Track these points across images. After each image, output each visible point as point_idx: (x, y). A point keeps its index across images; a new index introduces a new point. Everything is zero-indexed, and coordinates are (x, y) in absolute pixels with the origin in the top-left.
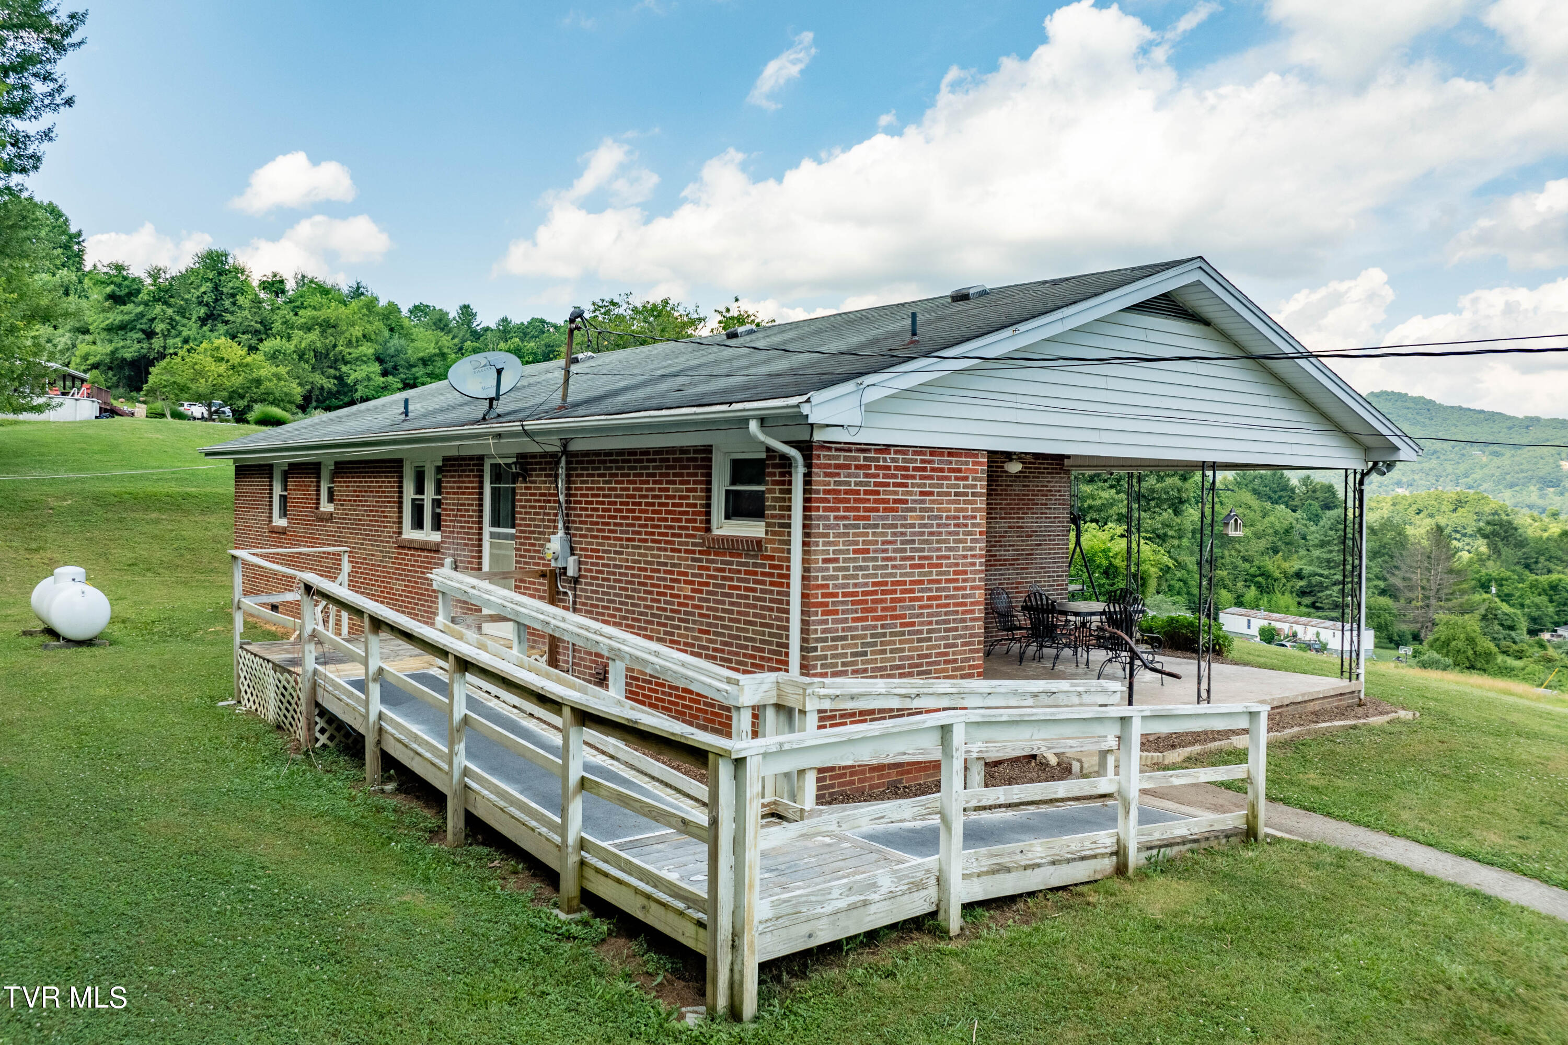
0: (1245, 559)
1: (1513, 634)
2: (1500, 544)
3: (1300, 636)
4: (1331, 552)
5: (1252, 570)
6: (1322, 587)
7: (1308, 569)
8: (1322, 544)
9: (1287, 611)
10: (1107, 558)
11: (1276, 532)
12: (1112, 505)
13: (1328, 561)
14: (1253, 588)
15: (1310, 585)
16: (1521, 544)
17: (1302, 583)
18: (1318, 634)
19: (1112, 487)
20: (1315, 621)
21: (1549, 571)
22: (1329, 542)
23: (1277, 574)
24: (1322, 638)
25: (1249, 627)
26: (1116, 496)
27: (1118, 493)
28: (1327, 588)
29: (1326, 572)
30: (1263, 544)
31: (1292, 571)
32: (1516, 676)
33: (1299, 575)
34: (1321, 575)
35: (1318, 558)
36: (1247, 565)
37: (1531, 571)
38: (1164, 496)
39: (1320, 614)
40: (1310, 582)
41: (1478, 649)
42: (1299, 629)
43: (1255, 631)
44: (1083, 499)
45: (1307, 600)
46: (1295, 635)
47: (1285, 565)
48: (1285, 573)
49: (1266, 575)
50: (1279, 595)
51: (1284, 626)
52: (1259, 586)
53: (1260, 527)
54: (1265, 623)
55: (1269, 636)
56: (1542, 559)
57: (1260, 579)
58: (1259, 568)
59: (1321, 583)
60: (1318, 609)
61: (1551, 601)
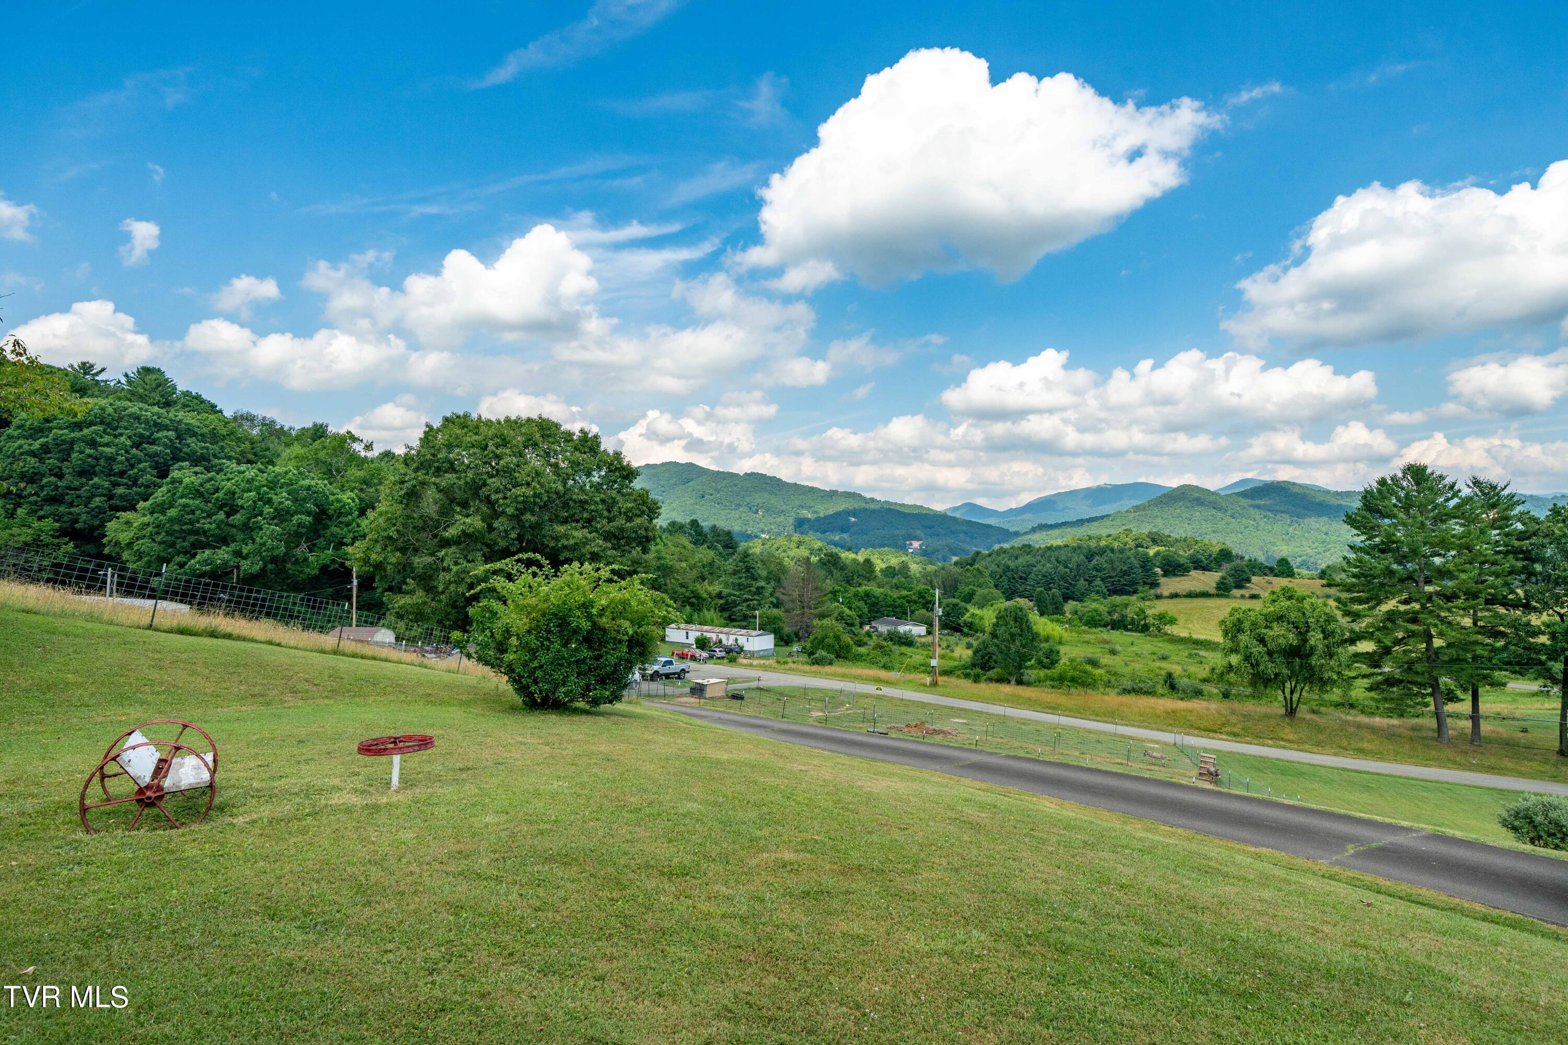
0: (682, 586)
1: (853, 629)
2: (832, 568)
3: (725, 642)
4: (741, 578)
5: (687, 594)
6: (735, 604)
7: (726, 591)
8: (735, 573)
9: (712, 623)
10: (589, 617)
11: (704, 566)
12: (585, 544)
13: (739, 585)
14: (688, 607)
15: (727, 603)
16: (842, 569)
17: (722, 602)
18: (736, 640)
19: (583, 527)
20: (734, 630)
21: (860, 585)
22: (739, 571)
23: (705, 595)
24: (740, 642)
25: (687, 638)
26: (589, 536)
27: (590, 533)
28: (739, 604)
29: (738, 593)
30: (695, 573)
31: (714, 593)
32: (865, 660)
33: (719, 596)
34: (735, 595)
35: (732, 583)
36: (684, 590)
37: (850, 585)
38: (633, 535)
39: (734, 624)
40: (727, 601)
41: (842, 643)
42: (723, 637)
43: (692, 640)
44: (557, 539)
45: (726, 614)
46: (720, 642)
47: (710, 589)
48: (710, 594)
49: (698, 597)
50: (706, 612)
51: (711, 634)
52: (692, 605)
53: (692, 561)
54: (699, 634)
55: (702, 643)
56: (855, 577)
57: (693, 600)
58: (693, 592)
59: (735, 601)
60: (733, 620)
61: (866, 604)
